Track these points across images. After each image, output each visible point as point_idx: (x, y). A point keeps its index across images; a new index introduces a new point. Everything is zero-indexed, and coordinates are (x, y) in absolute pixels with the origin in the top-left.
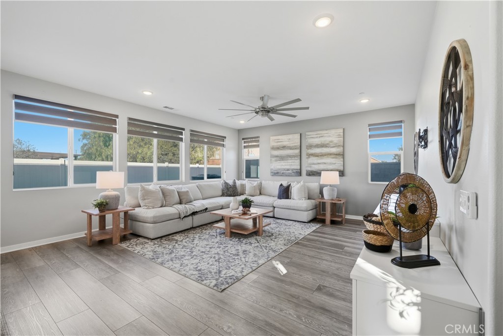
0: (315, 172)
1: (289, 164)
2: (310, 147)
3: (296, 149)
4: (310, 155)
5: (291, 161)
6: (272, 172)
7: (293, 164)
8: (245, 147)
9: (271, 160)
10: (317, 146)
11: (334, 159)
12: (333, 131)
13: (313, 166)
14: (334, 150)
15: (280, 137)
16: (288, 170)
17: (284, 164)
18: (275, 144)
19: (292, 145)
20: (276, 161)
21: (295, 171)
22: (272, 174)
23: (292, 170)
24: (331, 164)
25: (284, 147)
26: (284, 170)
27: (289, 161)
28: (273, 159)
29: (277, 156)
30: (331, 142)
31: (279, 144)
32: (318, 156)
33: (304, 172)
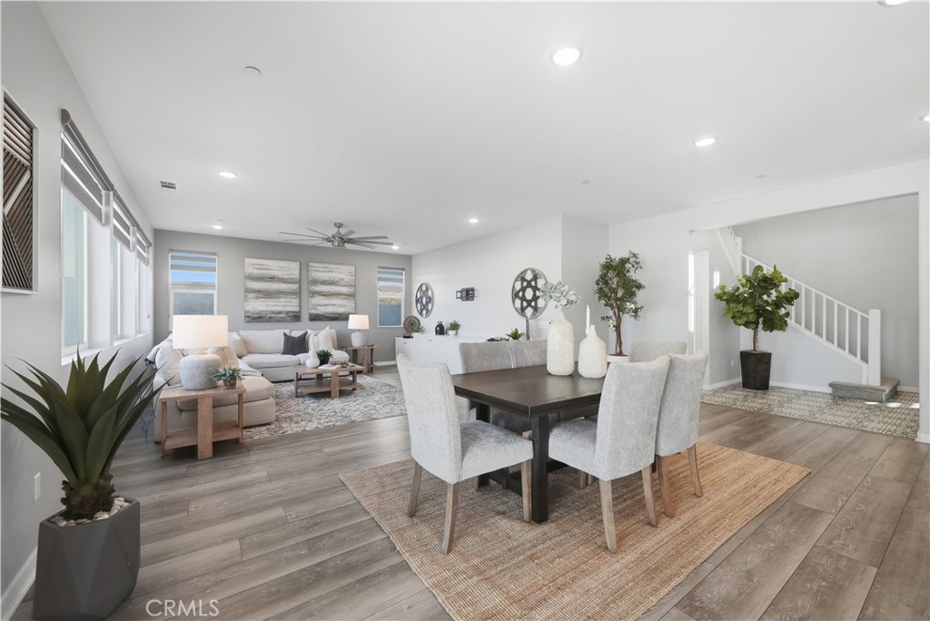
0: (322, 315)
1: (281, 304)
2: (315, 282)
3: (292, 283)
4: (314, 294)
5: (285, 300)
6: (249, 317)
7: (287, 304)
8: (173, 267)
9: (246, 296)
10: (324, 283)
11: (345, 301)
12: (344, 268)
13: (319, 307)
14: (345, 290)
15: (264, 262)
16: (280, 313)
17: (272, 304)
18: (256, 272)
19: (285, 277)
20: (258, 298)
21: (291, 314)
22: (247, 319)
23: (287, 313)
24: (341, 306)
25: (272, 279)
26: (273, 312)
27: (281, 300)
28: (251, 295)
29: (259, 291)
30: (342, 279)
31: (262, 272)
32: (325, 295)
33: (305, 316)
